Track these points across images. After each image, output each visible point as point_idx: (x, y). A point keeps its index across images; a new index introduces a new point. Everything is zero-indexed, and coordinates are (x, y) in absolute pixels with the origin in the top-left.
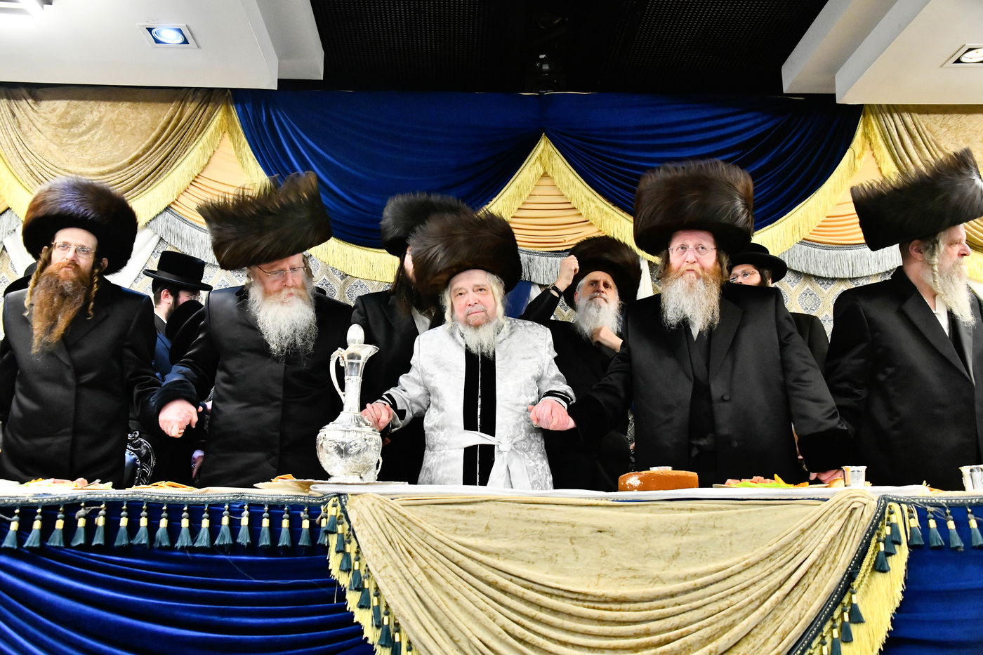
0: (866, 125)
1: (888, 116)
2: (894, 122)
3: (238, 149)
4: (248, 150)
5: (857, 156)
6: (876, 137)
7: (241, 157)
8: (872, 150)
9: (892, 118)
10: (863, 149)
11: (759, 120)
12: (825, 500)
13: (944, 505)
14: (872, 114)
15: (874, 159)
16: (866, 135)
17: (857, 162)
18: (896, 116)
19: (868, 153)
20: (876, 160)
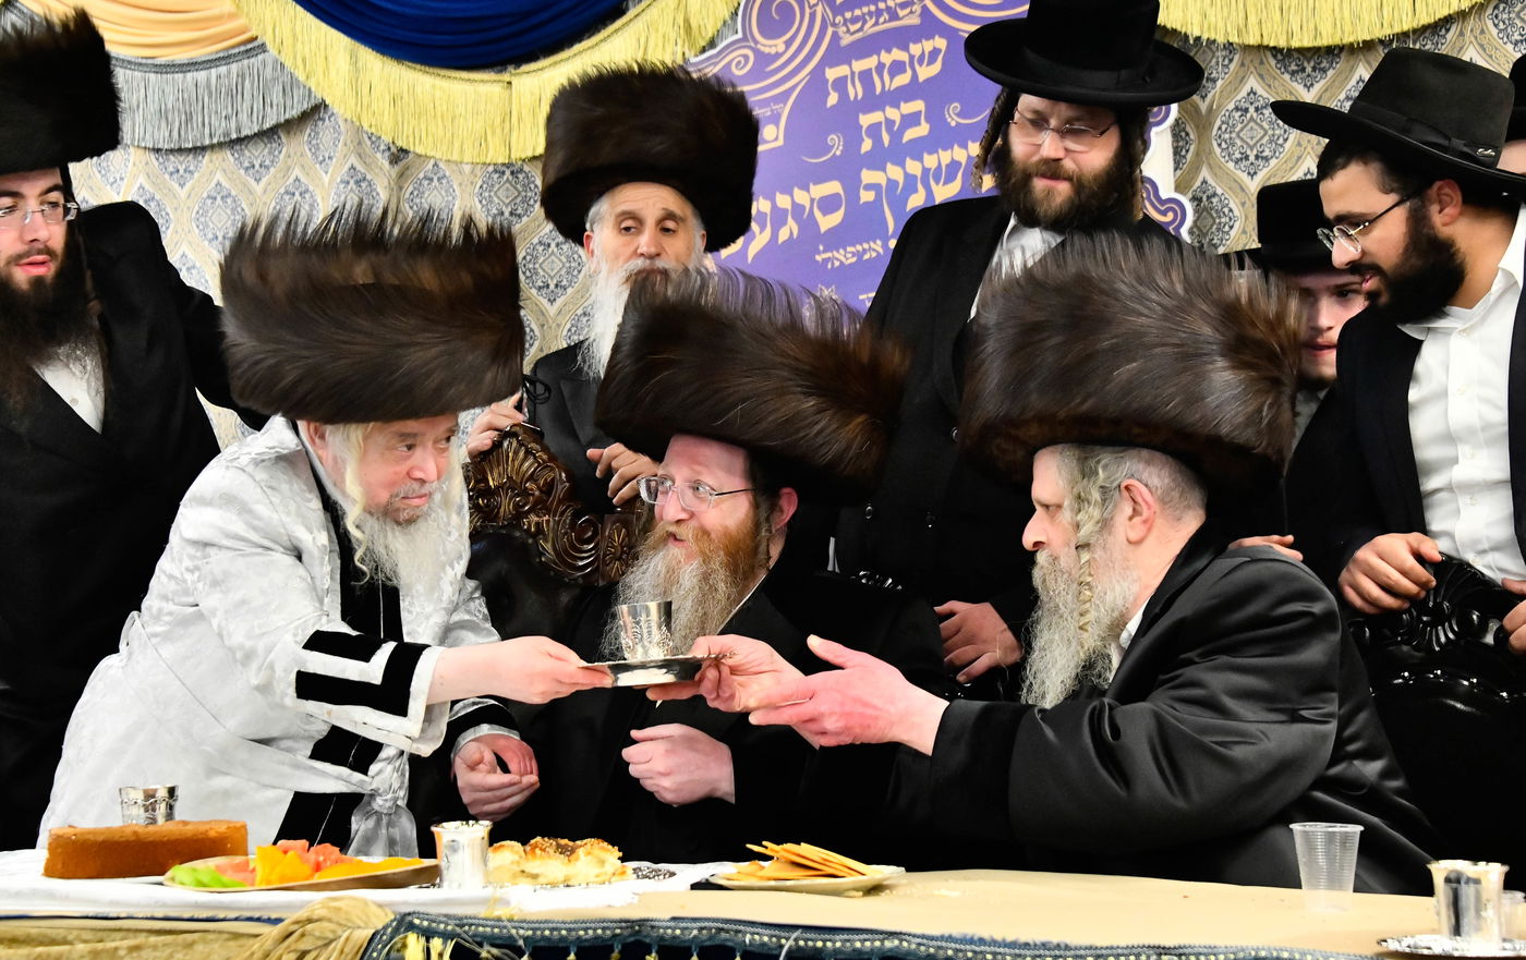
12: (278, 921)
13: (521, 942)
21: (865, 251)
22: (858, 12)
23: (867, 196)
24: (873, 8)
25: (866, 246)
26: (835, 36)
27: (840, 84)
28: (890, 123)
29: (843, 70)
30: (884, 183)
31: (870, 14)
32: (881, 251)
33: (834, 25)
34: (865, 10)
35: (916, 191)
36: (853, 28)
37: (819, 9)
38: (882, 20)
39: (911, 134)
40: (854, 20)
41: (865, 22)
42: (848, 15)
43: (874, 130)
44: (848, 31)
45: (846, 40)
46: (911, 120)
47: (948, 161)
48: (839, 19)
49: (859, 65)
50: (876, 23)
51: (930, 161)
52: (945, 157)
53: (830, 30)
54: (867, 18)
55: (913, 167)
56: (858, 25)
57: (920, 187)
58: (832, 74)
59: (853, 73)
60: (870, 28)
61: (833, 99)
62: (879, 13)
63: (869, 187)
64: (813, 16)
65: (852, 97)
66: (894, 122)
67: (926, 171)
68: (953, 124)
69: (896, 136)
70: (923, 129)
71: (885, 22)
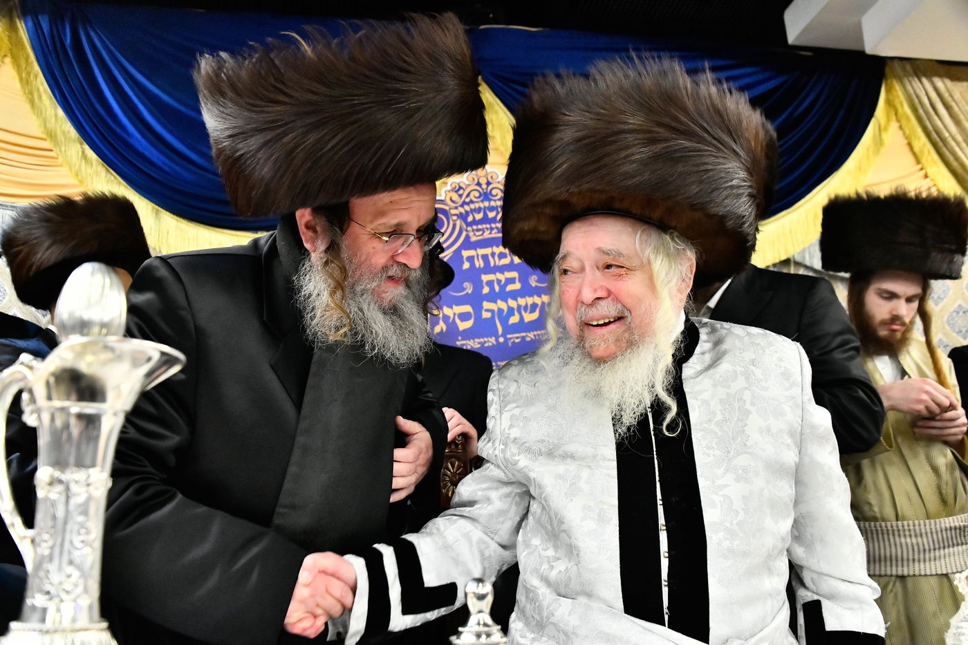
0: (888, 91)
1: (916, 79)
2: (924, 88)
3: (25, 82)
4: (42, 85)
5: (882, 128)
6: (902, 105)
7: (31, 93)
8: (898, 121)
9: (920, 81)
10: (888, 120)
11: (761, 77)
14: (895, 77)
15: (901, 132)
16: (889, 103)
17: (884, 136)
18: (924, 80)
19: (894, 125)
20: (904, 133)
21: (485, 342)
22: (480, 227)
23: (486, 315)
24: (488, 226)
25: (486, 339)
26: (468, 237)
27: (471, 259)
28: (499, 281)
29: (471, 253)
30: (496, 309)
31: (487, 229)
32: (495, 343)
33: (467, 231)
34: (484, 226)
35: (514, 315)
36: (478, 233)
37: (458, 223)
38: (493, 232)
39: (510, 288)
40: (478, 230)
41: (484, 232)
42: (475, 227)
43: (490, 283)
44: (475, 234)
45: (473, 239)
46: (512, 281)
47: (532, 302)
48: (469, 228)
49: (481, 252)
50: (490, 233)
51: (522, 301)
52: (530, 301)
53: (464, 234)
54: (485, 230)
55: (512, 303)
56: (480, 233)
57: (516, 313)
58: (466, 254)
59: (478, 255)
60: (487, 235)
61: (466, 265)
62: (492, 229)
63: (487, 310)
64: (454, 226)
65: (477, 266)
66: (501, 281)
67: (519, 306)
68: (533, 285)
69: (503, 287)
70: (517, 286)
71: (495, 233)
